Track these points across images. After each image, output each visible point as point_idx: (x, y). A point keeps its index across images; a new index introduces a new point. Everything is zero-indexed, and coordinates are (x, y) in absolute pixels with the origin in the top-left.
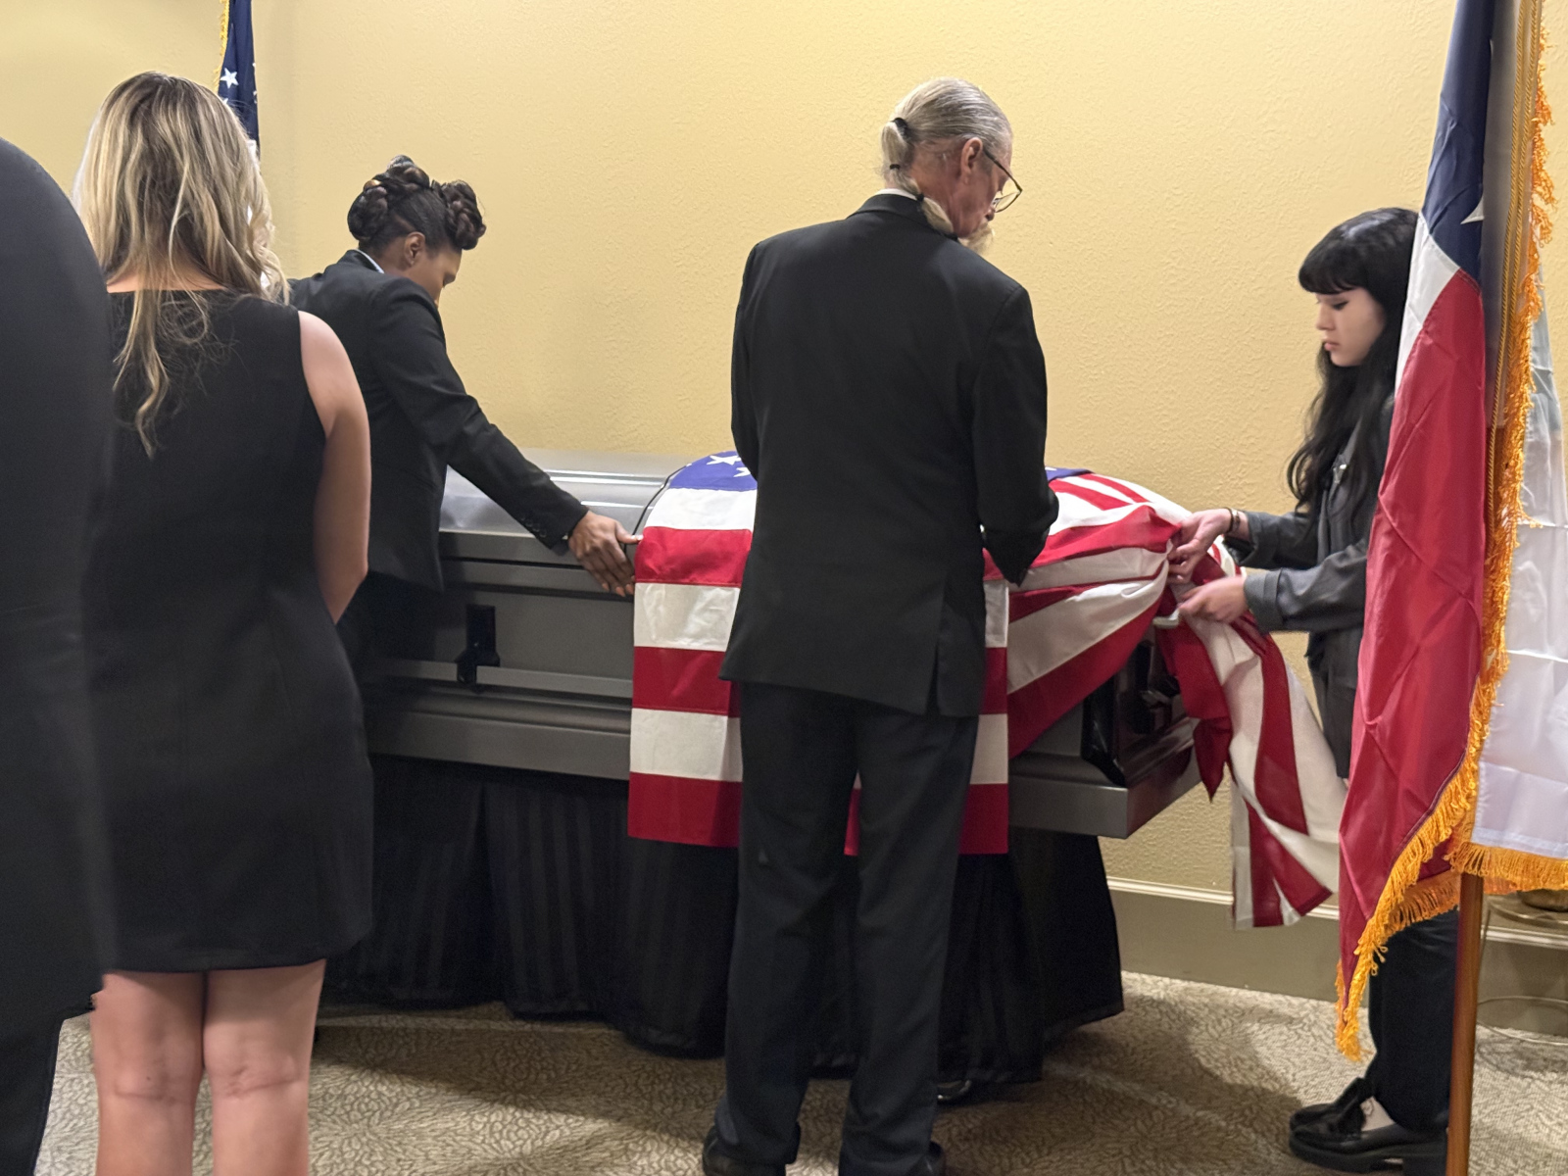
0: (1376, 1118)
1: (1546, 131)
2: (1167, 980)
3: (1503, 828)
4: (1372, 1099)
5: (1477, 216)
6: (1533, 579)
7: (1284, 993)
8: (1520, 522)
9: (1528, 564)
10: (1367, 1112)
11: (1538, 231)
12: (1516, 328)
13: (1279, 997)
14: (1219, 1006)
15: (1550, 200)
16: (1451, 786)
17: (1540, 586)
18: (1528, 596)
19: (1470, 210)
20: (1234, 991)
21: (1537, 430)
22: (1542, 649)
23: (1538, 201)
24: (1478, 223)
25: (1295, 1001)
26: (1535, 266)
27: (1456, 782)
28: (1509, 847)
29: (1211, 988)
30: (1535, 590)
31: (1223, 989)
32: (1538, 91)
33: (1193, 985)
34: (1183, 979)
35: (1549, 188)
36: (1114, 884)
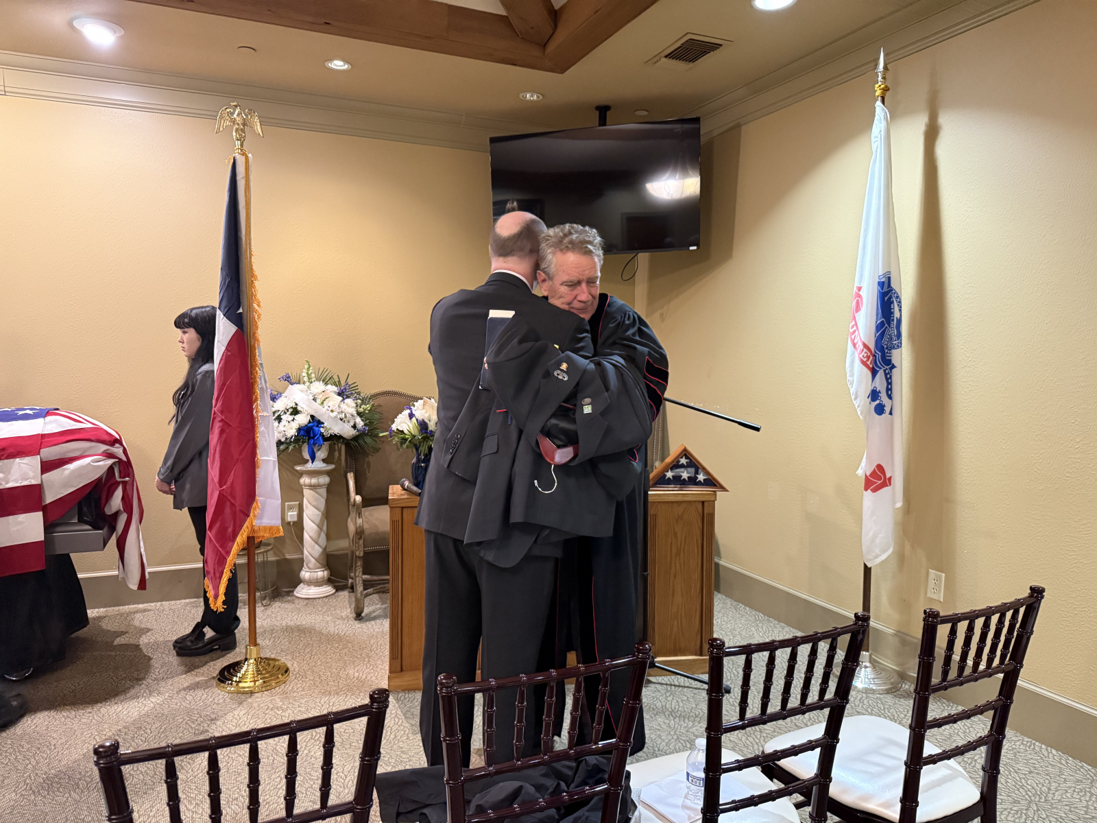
0: (209, 633)
1: (256, 283)
2: (97, 610)
3: (261, 519)
4: (207, 627)
5: (241, 311)
6: (265, 433)
7: (147, 602)
8: (260, 414)
9: (263, 428)
10: (206, 632)
11: (256, 317)
12: (253, 349)
13: (146, 605)
14: (123, 614)
15: (259, 306)
16: (253, 506)
17: (267, 436)
18: (264, 439)
19: (239, 309)
20: (127, 607)
21: (261, 383)
22: (269, 457)
23: (255, 306)
24: (241, 313)
25: (152, 604)
26: (257, 327)
27: (255, 504)
28: (264, 525)
29: (117, 608)
30: (265, 437)
31: (121, 607)
32: (252, 269)
33: (108, 609)
34: (104, 608)
35: (259, 303)
36: (80, 576)
